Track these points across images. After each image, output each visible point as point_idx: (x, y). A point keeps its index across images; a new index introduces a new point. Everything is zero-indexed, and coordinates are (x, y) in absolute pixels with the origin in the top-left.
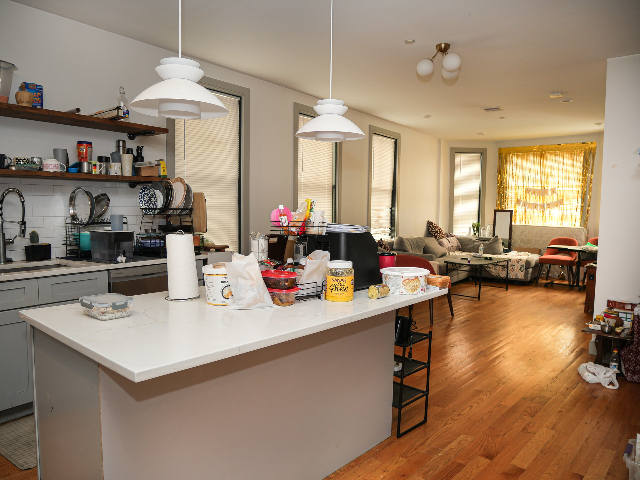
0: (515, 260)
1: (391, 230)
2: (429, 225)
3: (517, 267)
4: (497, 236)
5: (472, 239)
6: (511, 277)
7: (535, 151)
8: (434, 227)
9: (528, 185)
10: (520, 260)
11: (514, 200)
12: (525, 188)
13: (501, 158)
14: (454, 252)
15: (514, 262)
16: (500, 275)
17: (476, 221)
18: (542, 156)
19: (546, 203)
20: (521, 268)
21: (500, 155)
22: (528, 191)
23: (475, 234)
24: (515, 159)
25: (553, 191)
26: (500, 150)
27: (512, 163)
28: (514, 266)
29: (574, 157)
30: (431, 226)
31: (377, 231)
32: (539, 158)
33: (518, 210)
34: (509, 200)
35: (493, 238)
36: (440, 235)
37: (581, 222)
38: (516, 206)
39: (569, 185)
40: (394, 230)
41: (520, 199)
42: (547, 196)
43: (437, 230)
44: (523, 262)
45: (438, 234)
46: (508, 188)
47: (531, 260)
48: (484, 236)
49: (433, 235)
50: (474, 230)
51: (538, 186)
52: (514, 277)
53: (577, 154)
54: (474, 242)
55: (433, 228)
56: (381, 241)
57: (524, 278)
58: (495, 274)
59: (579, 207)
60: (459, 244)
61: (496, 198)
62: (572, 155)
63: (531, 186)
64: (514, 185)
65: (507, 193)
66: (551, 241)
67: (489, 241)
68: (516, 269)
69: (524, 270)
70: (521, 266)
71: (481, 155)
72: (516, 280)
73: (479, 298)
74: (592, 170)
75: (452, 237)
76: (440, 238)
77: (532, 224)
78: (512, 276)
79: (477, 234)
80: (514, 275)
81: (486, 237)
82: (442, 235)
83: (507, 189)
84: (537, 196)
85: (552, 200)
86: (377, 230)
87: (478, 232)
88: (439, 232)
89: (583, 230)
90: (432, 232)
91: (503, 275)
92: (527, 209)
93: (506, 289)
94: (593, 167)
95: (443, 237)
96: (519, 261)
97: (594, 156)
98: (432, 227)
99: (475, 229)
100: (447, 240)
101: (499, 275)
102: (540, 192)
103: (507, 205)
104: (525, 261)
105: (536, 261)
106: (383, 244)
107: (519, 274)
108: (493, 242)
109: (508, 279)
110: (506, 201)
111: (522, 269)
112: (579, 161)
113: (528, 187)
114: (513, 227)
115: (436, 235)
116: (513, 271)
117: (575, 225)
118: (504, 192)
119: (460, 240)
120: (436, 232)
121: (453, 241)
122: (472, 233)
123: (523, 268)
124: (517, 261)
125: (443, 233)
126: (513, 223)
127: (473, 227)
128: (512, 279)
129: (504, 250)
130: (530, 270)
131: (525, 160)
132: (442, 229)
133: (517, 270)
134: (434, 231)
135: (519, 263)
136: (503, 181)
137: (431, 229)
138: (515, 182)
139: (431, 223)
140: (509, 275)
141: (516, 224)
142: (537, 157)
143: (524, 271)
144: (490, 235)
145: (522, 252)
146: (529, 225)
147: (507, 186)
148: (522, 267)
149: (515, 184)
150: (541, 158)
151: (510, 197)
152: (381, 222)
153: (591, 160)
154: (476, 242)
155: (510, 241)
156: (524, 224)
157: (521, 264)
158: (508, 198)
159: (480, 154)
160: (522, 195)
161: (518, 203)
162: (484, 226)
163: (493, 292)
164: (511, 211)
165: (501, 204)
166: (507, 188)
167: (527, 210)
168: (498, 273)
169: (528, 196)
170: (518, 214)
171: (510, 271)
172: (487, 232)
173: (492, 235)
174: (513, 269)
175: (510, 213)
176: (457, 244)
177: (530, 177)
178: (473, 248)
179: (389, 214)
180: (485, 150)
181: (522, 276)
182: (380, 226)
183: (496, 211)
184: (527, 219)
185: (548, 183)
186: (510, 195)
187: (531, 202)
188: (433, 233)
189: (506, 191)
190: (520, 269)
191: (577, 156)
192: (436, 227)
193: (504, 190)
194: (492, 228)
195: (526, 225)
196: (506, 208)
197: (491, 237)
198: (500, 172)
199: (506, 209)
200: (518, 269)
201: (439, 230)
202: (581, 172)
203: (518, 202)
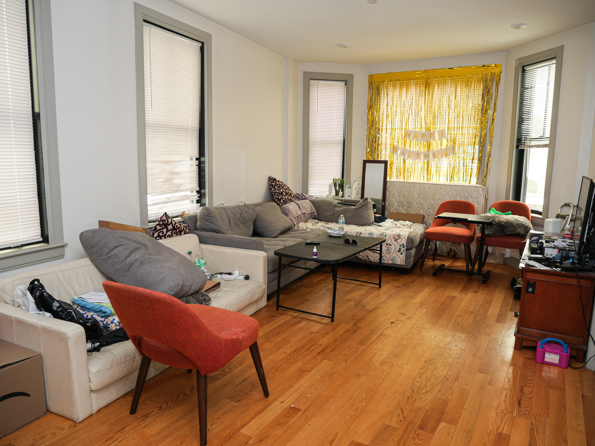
0: (392, 237)
1: (199, 195)
2: (271, 184)
3: (395, 246)
4: (367, 199)
5: (332, 203)
6: (386, 262)
7: (418, 78)
8: (278, 186)
9: (407, 125)
10: (399, 236)
11: (388, 147)
12: (403, 130)
13: (373, 89)
14: (306, 221)
15: (390, 240)
16: (370, 259)
17: (338, 176)
18: (427, 85)
19: (432, 151)
20: (400, 249)
21: (371, 83)
22: (407, 134)
23: (337, 194)
24: (390, 90)
25: (442, 134)
26: (371, 77)
27: (387, 96)
28: (391, 245)
29: (471, 87)
30: (274, 184)
31: (169, 198)
32: (423, 88)
33: (394, 160)
34: (383, 147)
35: (362, 200)
36: (286, 197)
37: (478, 178)
38: (392, 155)
39: (463, 126)
40: (204, 194)
41: (397, 145)
42: (434, 142)
43: (281, 190)
44: (404, 239)
45: (283, 197)
46: (382, 131)
47: (415, 236)
48: (349, 196)
49: (276, 198)
50: (336, 190)
51: (421, 128)
52: (390, 262)
53: (475, 83)
54: (335, 206)
55: (276, 188)
56: (164, 218)
57: (404, 264)
58: (363, 257)
59: (476, 156)
60: (314, 210)
61: (365, 144)
62: (468, 84)
63: (411, 127)
64: (389, 127)
65: (380, 137)
66: (439, 205)
67: (355, 205)
68: (393, 250)
69: (405, 251)
70: (400, 246)
71: (346, 84)
72: (392, 265)
73: (332, 318)
74: (495, 104)
75: (305, 199)
76: (285, 202)
77: (412, 180)
78: (387, 260)
79: (341, 193)
80: (390, 259)
81: (353, 198)
82: (290, 198)
83: (380, 132)
84: (420, 141)
85: (440, 147)
86: (169, 195)
87: (342, 191)
88: (284, 194)
89: (482, 189)
90: (275, 193)
91: (374, 257)
92: (407, 159)
93: (378, 286)
94: (496, 100)
95: (291, 201)
96: (398, 238)
97: (498, 85)
98: (275, 186)
99: (337, 187)
100: (296, 205)
101: (368, 259)
102: (424, 135)
103: (380, 154)
104: (406, 238)
105: (421, 235)
106: (170, 222)
107: (397, 258)
108: (361, 207)
109: (382, 264)
110: (379, 148)
111: (402, 251)
112: (477, 92)
113: (407, 129)
114: (388, 184)
115: (280, 197)
116: (388, 254)
117: (470, 182)
118: (376, 136)
119: (317, 204)
120: (280, 194)
121: (306, 206)
122: (334, 193)
123: (404, 249)
124: (394, 238)
125: (291, 194)
126: (388, 179)
127: (335, 185)
128: (386, 265)
129: (375, 217)
130: (413, 251)
131: (404, 91)
132: (290, 188)
133: (395, 252)
134: (277, 191)
135: (398, 241)
136: (375, 120)
137: (273, 189)
138: (390, 123)
139: (273, 180)
140: (383, 259)
141: (392, 180)
142: (420, 86)
143: (404, 254)
144: (357, 195)
145: (400, 221)
146: (409, 181)
147: (380, 128)
148: (402, 247)
149: (391, 124)
150: (426, 87)
151: (384, 143)
152: (176, 181)
153: (493, 91)
154: (338, 206)
155: (383, 203)
156: (402, 180)
157: (400, 242)
158: (381, 144)
159: (344, 83)
160: (400, 140)
161: (395, 151)
162: (350, 183)
163: (357, 295)
164: (385, 162)
165: (371, 153)
166: (380, 130)
167: (407, 161)
168: (367, 256)
169: (408, 141)
170: (395, 166)
171: (384, 253)
172: (353, 191)
173: (360, 195)
174: (388, 249)
175: (383, 165)
176: (312, 210)
177: (410, 114)
178: (334, 216)
179: (195, 169)
180: (352, 76)
181: (402, 261)
182: (176, 189)
183: (365, 162)
184: (406, 173)
185: (434, 124)
186: (384, 140)
187: (412, 149)
188: (276, 195)
189: (379, 134)
190: (399, 251)
191: (475, 84)
192: (282, 186)
193: (376, 133)
194: (361, 185)
195: (405, 181)
196: (379, 158)
197: (358, 198)
198: (370, 107)
199: (379, 160)
200: (395, 249)
201: (284, 191)
202: (480, 107)
203: (394, 149)
